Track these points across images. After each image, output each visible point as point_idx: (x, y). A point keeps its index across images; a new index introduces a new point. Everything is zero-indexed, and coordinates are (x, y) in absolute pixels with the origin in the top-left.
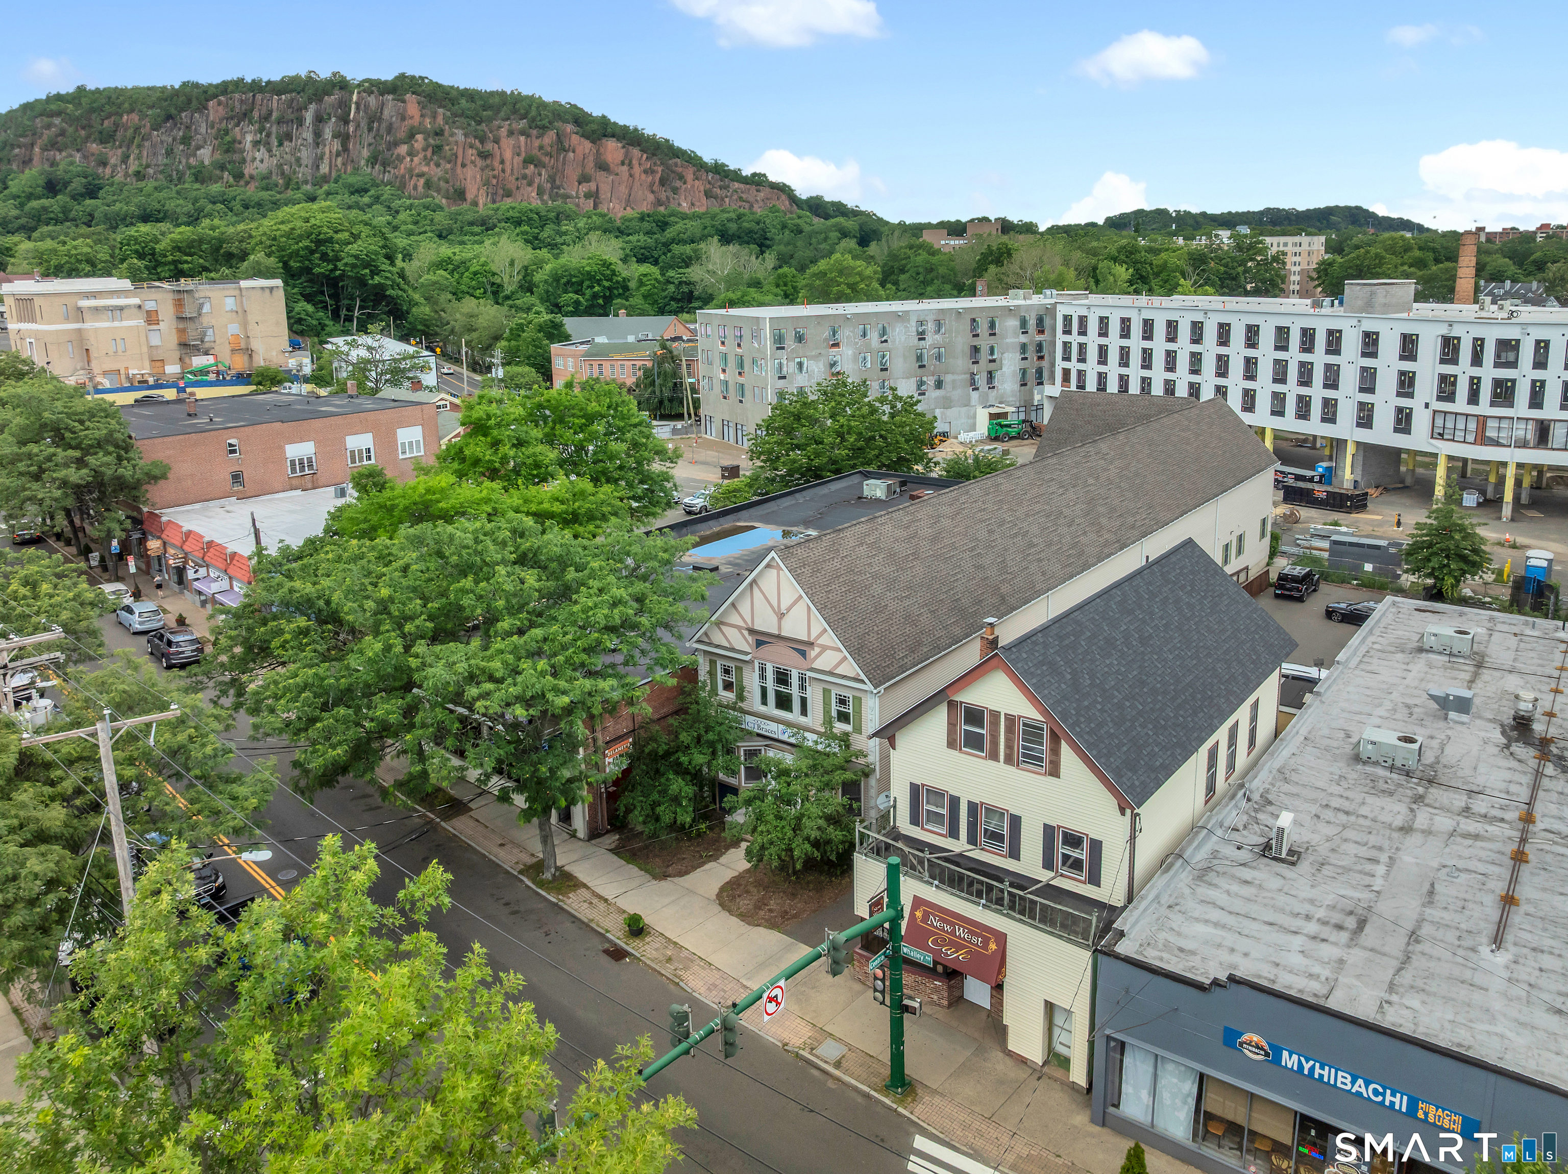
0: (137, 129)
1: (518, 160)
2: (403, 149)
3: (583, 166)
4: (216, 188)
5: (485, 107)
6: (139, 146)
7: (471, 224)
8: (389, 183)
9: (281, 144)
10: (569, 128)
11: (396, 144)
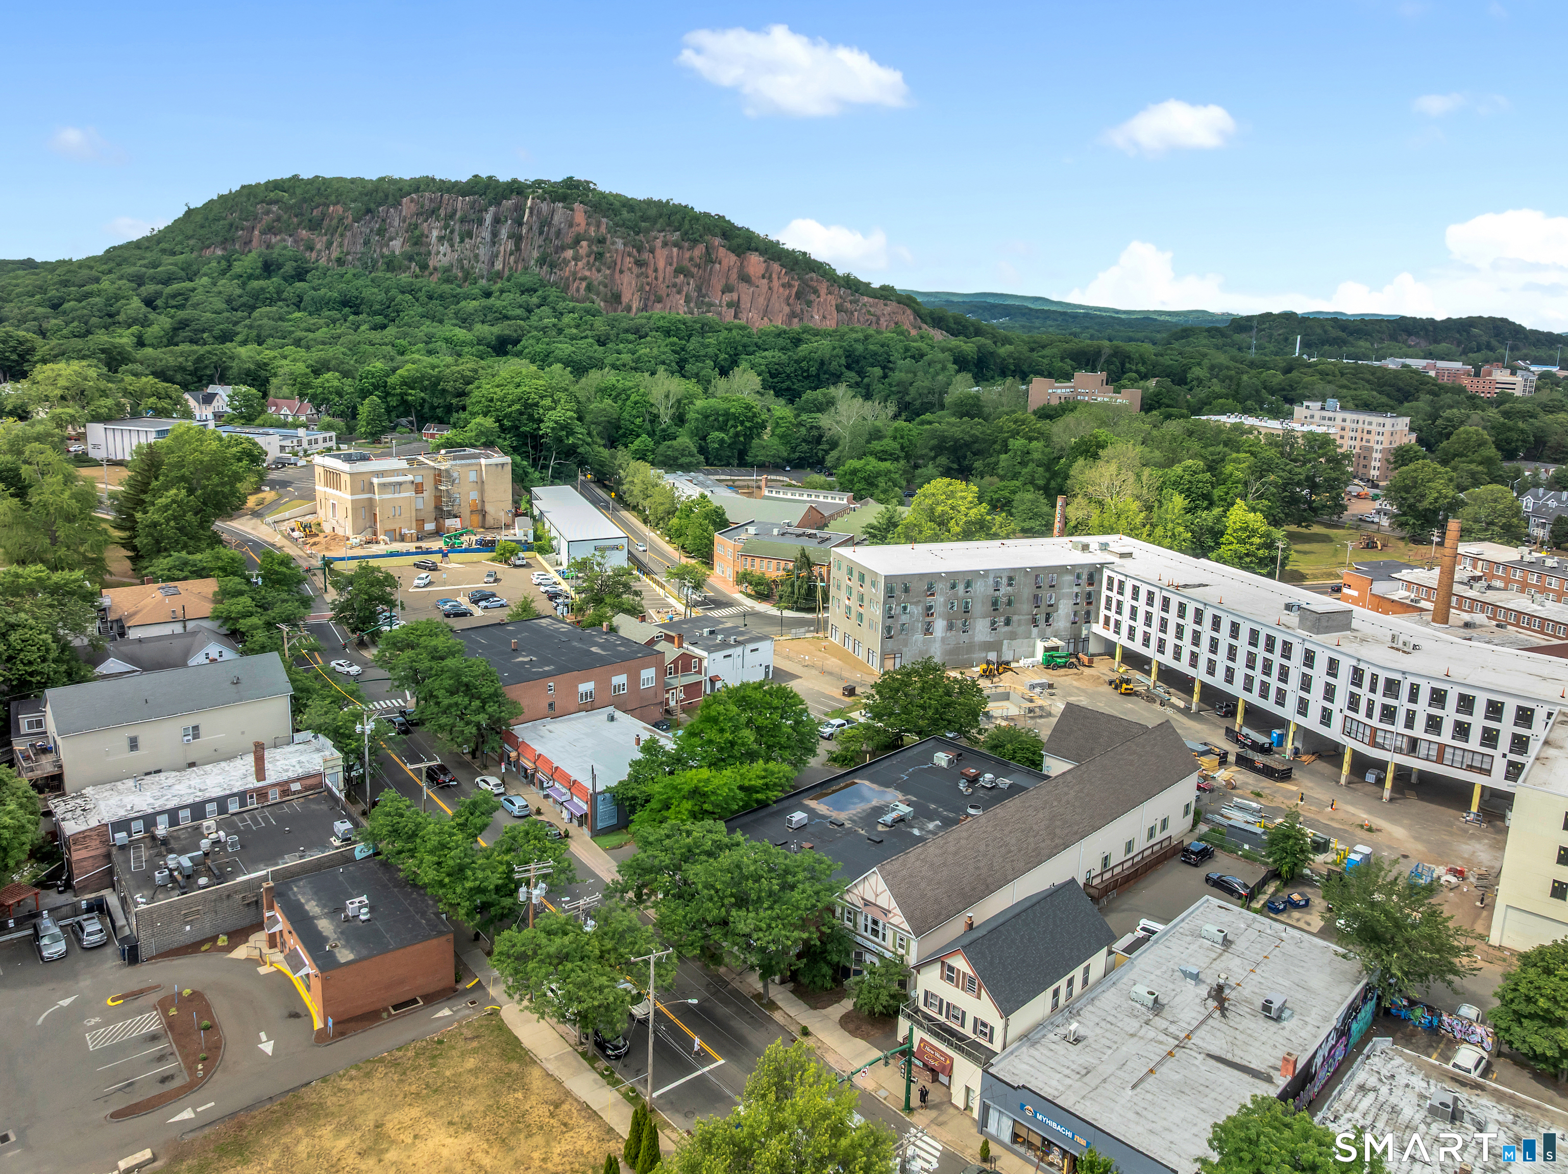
0: (341, 219)
1: (670, 270)
2: (569, 253)
3: (728, 278)
4: (404, 278)
5: (644, 219)
6: (342, 235)
7: (627, 331)
8: (555, 284)
9: (462, 241)
10: (717, 241)
11: (563, 248)
